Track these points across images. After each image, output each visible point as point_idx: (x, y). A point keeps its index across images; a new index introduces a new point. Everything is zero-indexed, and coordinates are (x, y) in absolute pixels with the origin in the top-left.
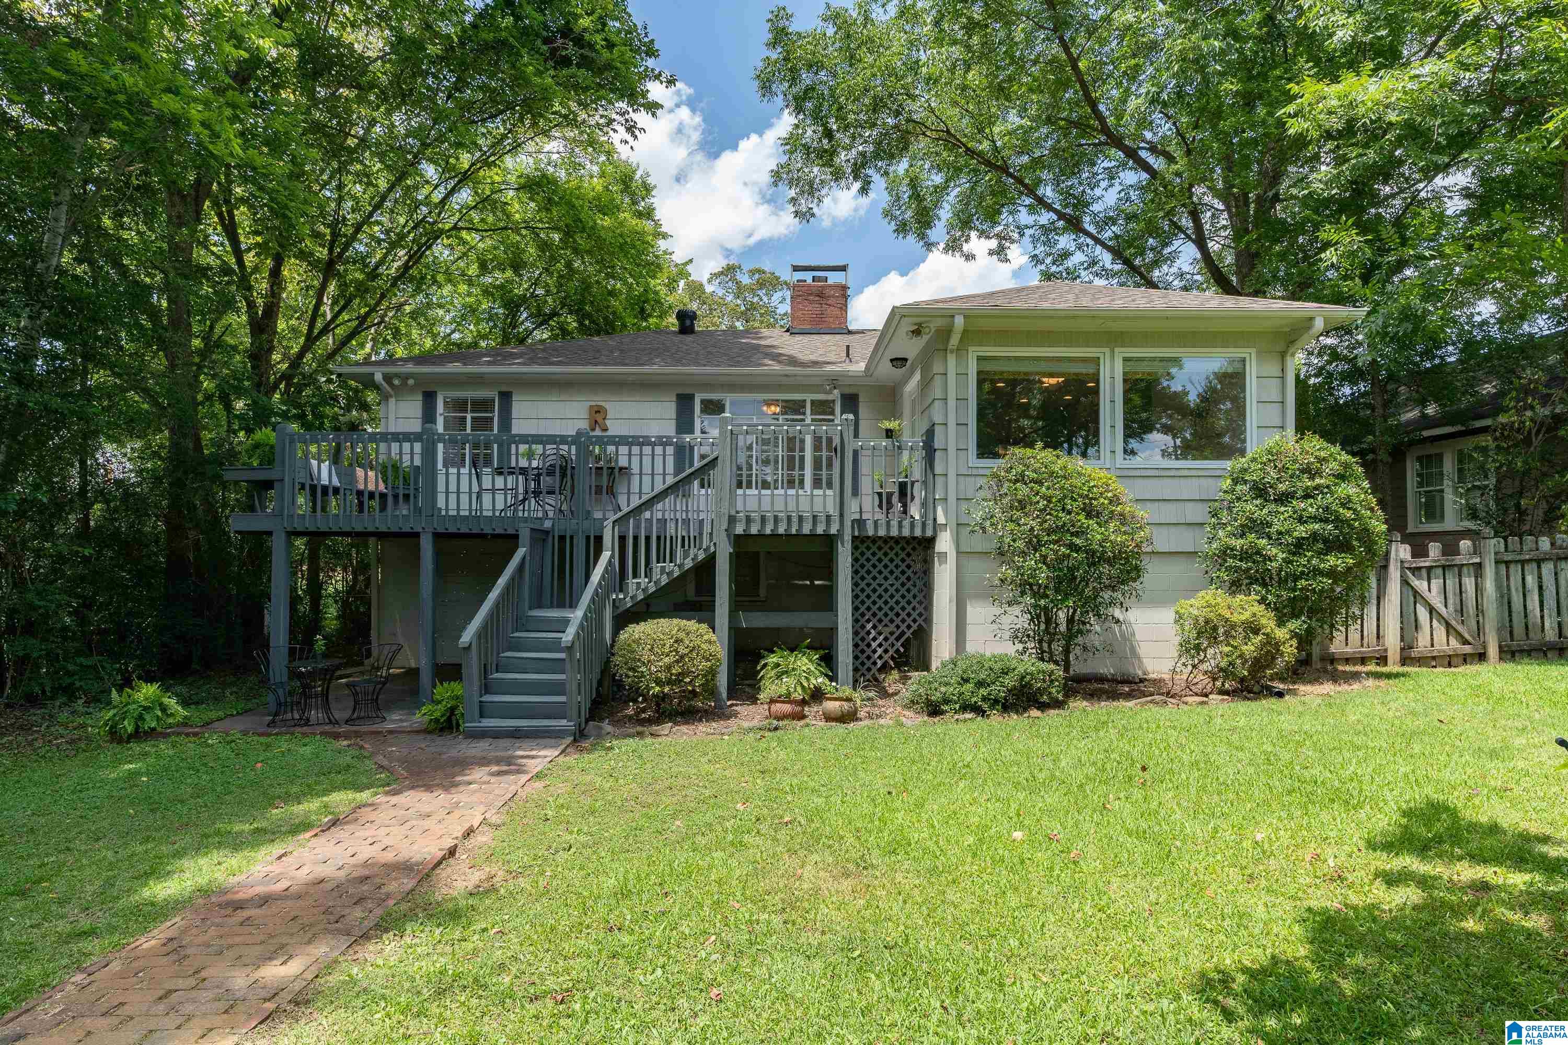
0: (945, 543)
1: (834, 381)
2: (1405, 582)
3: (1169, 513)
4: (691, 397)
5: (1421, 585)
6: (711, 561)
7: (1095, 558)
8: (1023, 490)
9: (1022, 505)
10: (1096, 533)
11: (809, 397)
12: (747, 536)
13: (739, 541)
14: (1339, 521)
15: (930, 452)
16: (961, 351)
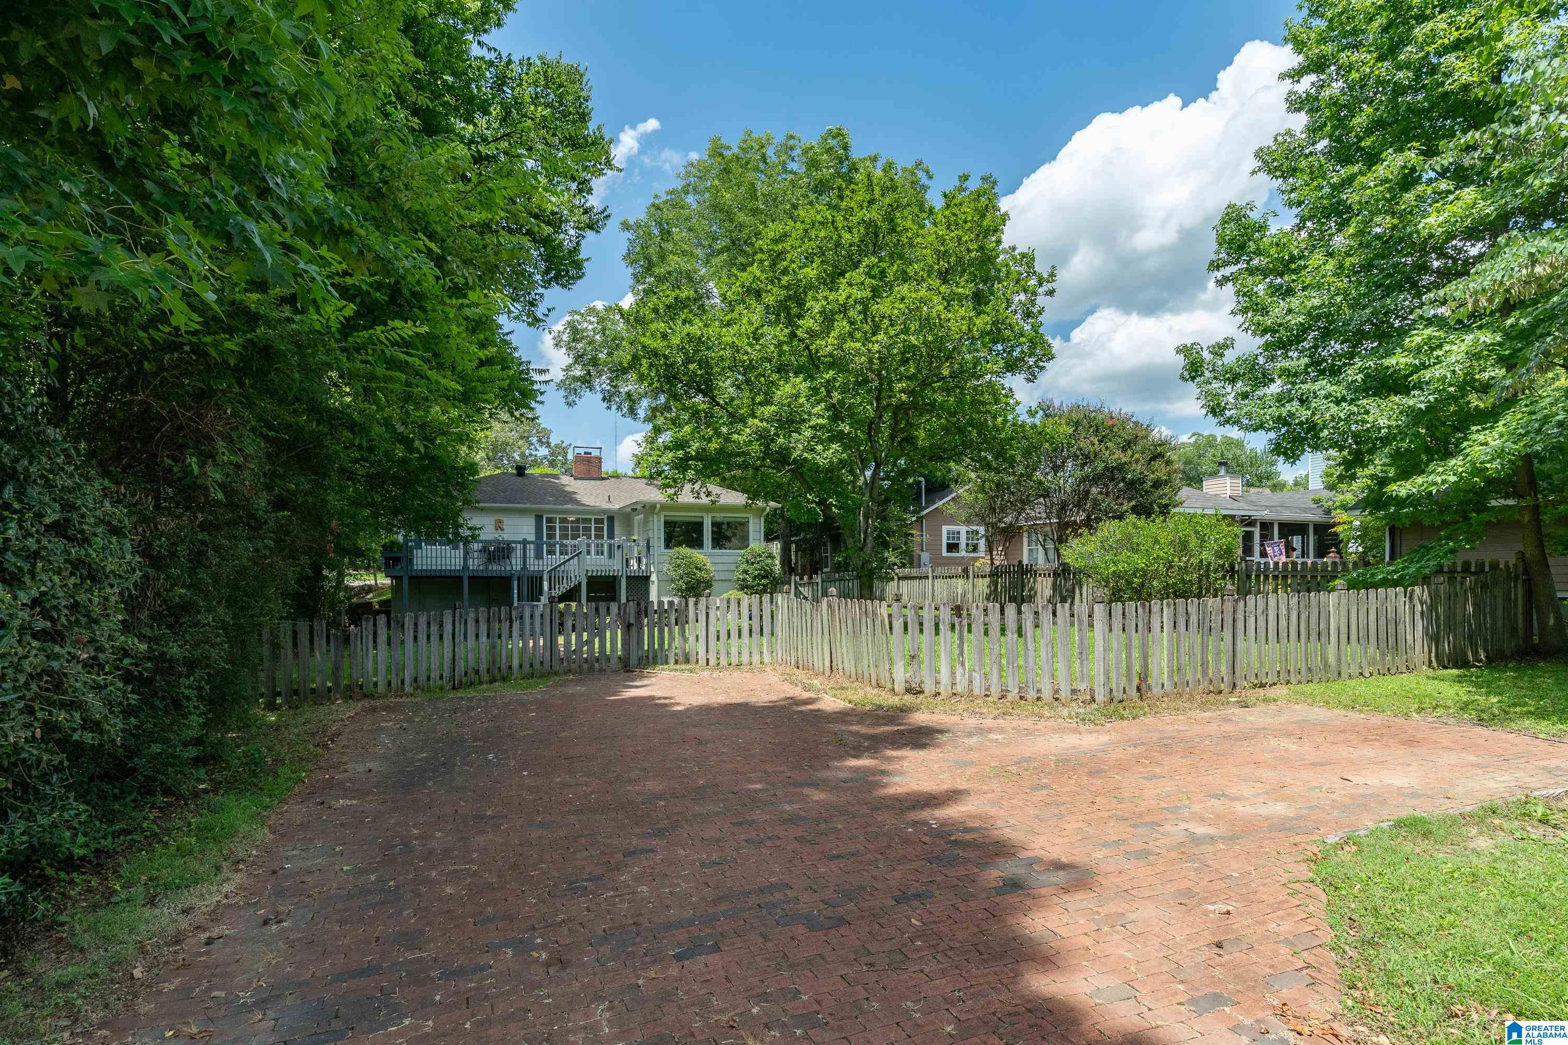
0: (654, 578)
1: (604, 511)
2: (796, 588)
3: (720, 567)
4: (542, 517)
5: (801, 589)
6: (580, 583)
7: (699, 582)
8: (678, 561)
9: (679, 566)
10: (698, 574)
11: (593, 517)
12: (592, 576)
13: (589, 578)
14: (765, 571)
15: (648, 547)
16: (658, 514)
